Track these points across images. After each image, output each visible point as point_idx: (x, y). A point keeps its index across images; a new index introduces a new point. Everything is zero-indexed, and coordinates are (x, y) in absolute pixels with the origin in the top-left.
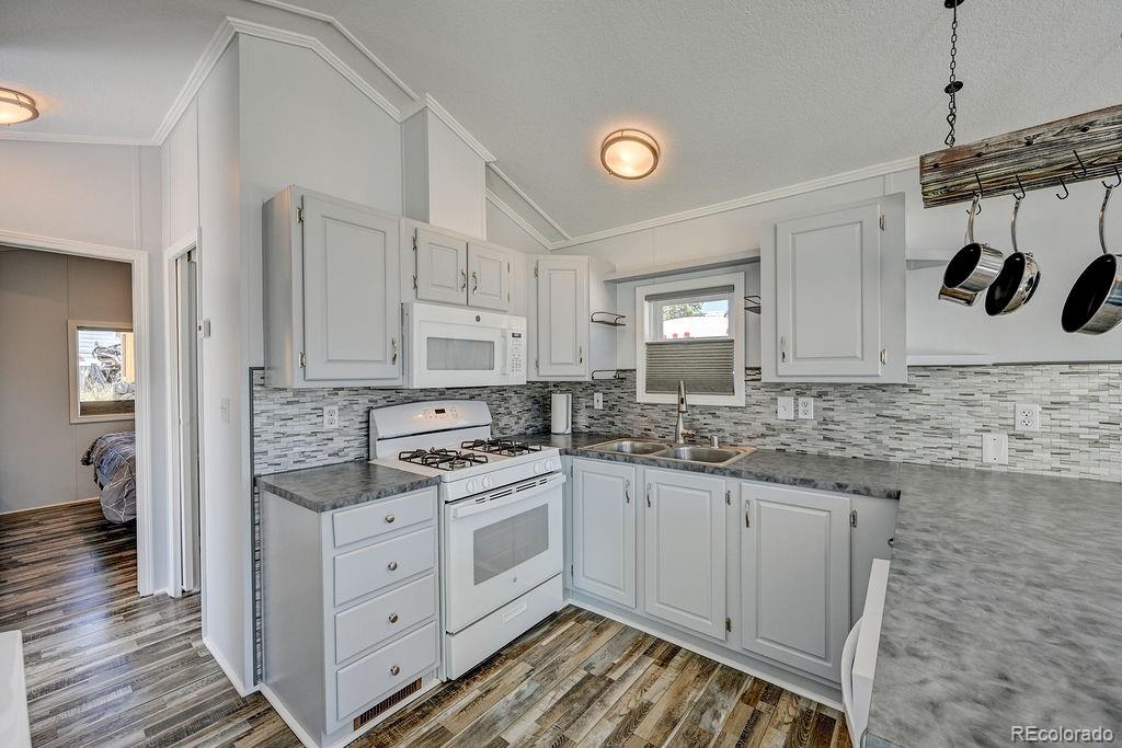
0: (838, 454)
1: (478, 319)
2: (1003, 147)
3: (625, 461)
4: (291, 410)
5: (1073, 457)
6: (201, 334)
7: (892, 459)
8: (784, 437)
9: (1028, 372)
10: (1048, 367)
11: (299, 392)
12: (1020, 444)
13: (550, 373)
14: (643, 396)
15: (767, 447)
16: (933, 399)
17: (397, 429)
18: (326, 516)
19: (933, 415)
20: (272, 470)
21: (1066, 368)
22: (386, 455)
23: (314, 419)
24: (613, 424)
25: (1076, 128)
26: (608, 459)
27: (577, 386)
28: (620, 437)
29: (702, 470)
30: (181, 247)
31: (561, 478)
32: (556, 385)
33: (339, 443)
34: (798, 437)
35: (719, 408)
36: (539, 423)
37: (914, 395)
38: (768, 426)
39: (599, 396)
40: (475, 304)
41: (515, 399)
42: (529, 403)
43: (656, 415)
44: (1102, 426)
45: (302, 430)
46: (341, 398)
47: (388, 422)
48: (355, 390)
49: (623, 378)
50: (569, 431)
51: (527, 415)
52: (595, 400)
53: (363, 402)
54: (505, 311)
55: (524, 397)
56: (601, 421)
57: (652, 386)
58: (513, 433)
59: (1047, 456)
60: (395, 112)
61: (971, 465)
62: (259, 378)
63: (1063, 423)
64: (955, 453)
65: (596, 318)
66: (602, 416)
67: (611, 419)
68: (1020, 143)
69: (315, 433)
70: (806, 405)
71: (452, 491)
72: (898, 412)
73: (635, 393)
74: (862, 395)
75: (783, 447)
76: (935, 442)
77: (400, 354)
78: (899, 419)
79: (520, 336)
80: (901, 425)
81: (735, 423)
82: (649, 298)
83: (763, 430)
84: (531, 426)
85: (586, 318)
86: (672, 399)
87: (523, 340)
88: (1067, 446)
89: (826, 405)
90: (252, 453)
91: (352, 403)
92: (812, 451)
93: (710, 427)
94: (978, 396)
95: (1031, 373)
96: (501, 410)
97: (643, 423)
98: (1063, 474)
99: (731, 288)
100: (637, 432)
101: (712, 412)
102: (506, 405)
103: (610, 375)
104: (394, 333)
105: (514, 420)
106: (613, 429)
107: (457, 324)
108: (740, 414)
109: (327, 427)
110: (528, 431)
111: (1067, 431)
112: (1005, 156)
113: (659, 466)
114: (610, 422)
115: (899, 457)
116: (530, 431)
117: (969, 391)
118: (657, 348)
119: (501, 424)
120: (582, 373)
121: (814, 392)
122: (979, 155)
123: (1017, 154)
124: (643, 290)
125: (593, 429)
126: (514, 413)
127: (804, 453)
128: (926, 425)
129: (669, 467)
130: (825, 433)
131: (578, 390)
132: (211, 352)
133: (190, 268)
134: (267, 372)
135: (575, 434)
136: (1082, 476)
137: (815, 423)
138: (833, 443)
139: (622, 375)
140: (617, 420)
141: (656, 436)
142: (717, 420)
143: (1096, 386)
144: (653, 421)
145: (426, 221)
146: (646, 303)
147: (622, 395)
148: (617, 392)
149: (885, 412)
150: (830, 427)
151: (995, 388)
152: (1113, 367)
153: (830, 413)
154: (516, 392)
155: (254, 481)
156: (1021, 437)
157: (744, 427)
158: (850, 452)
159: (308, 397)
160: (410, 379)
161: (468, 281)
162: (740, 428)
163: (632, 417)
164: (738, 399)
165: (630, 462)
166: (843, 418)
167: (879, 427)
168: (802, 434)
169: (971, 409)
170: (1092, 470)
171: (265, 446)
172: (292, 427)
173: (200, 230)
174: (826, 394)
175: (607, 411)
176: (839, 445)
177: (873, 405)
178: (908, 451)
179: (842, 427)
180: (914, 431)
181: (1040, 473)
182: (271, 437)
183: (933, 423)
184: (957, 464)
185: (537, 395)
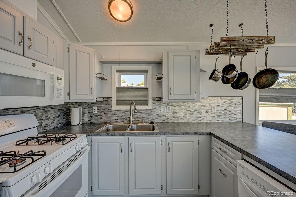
0: (177, 122)
1: (34, 65)
2: (238, 40)
3: (120, 135)
5: (221, 117)
7: (189, 122)
8: (163, 118)
9: (214, 98)
10: (217, 97)
12: (213, 115)
13: (75, 98)
14: (115, 107)
15: (158, 122)
16: (197, 105)
19: (197, 109)
21: (219, 98)
24: (102, 118)
25: (251, 39)
26: (112, 135)
27: (85, 104)
28: (106, 123)
29: (153, 134)
32: (72, 104)
34: (167, 118)
35: (143, 110)
36: (64, 121)
37: (193, 104)
38: (158, 115)
39: (95, 108)
40: (28, 56)
41: (52, 111)
42: (59, 113)
43: (120, 114)
44: (225, 110)
49: (106, 101)
50: (81, 123)
51: (58, 119)
52: (93, 110)
54: (51, 65)
55: (56, 110)
56: (96, 118)
57: (118, 103)
58: (51, 128)
59: (217, 118)
61: (204, 121)
63: (219, 110)
64: (201, 119)
65: (98, 76)
66: (97, 116)
67: (101, 117)
68: (241, 40)
70: (169, 108)
72: (191, 109)
73: (112, 106)
74: (182, 105)
75: (163, 121)
76: (198, 116)
78: (191, 111)
79: (61, 79)
80: (191, 112)
81: (148, 115)
82: (117, 71)
83: (157, 116)
84: (60, 123)
85: (94, 76)
86: (128, 108)
87: (63, 81)
88: (220, 115)
89: (174, 108)
92: (170, 121)
93: (140, 117)
94: (206, 104)
95: (214, 99)
96: (44, 117)
97: (115, 117)
98: (219, 121)
99: (146, 71)
100: (112, 121)
101: (141, 112)
102: (47, 115)
103: (101, 100)
105: (50, 122)
106: (102, 121)
108: (150, 112)
110: (58, 126)
111: (219, 112)
112: (239, 42)
113: (135, 135)
114: (100, 118)
116: (60, 126)
117: (204, 103)
118: (120, 90)
119: (43, 125)
120: (92, 99)
121: (171, 104)
122: (234, 40)
123: (241, 42)
124: (115, 68)
125: (92, 121)
126: (51, 118)
127: (168, 122)
128: (196, 112)
129: (139, 135)
130: (174, 116)
131: (85, 106)
135: (84, 124)
136: (222, 121)
137: (171, 113)
138: (175, 119)
139: (105, 99)
140: (103, 117)
141: (120, 121)
142: (143, 114)
143: (224, 102)
144: (119, 116)
146: (116, 73)
147: (105, 107)
148: (104, 106)
149: (188, 109)
150: (175, 114)
151: (209, 102)
152: (227, 98)
153: (175, 110)
154: (52, 108)
156: (213, 114)
157: (151, 116)
158: (180, 121)
161: (23, 41)
162: (150, 116)
163: (110, 115)
164: (149, 107)
165: (122, 135)
166: (178, 112)
167: (187, 113)
168: (168, 117)
169: (204, 107)
170: (224, 120)
174: (174, 105)
175: (99, 114)
176: (177, 119)
177: (185, 107)
178: (192, 119)
179: (178, 114)
180: (194, 114)
181: (215, 121)
183: (197, 111)
184: (201, 121)
185: (63, 108)
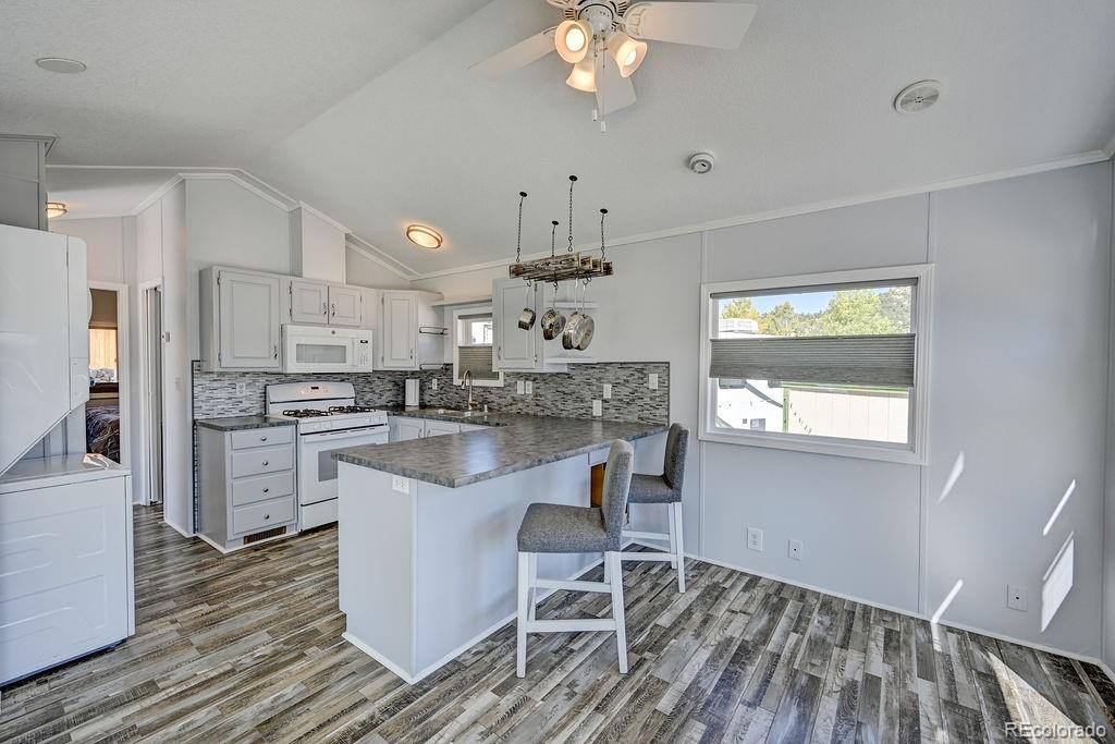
0: (542, 413)
1: (333, 332)
3: (420, 417)
4: (216, 385)
5: (622, 411)
6: (163, 340)
7: (561, 416)
8: (520, 405)
10: (615, 364)
11: (222, 374)
12: (605, 405)
13: (391, 365)
14: (457, 381)
15: (513, 411)
16: (576, 381)
17: (283, 397)
18: (227, 434)
19: (576, 390)
20: (204, 417)
21: (619, 365)
22: (275, 412)
23: (230, 390)
24: (442, 399)
26: (413, 417)
27: (423, 374)
29: (450, 420)
30: (151, 284)
31: (387, 428)
33: (246, 404)
34: (526, 404)
35: (492, 388)
36: (397, 399)
37: (569, 380)
38: (513, 399)
39: (435, 381)
40: (333, 324)
41: (378, 382)
42: (390, 385)
44: (630, 395)
45: (223, 395)
46: (247, 379)
47: (276, 393)
48: (257, 374)
49: (448, 368)
50: (417, 404)
51: (388, 393)
52: (433, 384)
53: (262, 381)
54: (358, 327)
55: (385, 381)
56: (436, 397)
57: (461, 374)
58: (376, 405)
59: (615, 411)
60: (284, 207)
61: (589, 417)
62: (197, 367)
63: (618, 394)
64: (584, 411)
65: (423, 330)
66: (437, 394)
67: (441, 396)
69: (230, 398)
70: (528, 386)
71: (302, 429)
72: (564, 389)
73: (453, 379)
74: (550, 380)
75: (520, 411)
76: (577, 405)
77: (280, 353)
78: (564, 393)
79: (367, 342)
80: (565, 396)
81: (499, 397)
82: (460, 317)
83: (511, 401)
84: (391, 401)
85: (415, 331)
87: (371, 344)
88: (620, 405)
89: (538, 385)
90: (193, 407)
91: (254, 381)
92: (531, 412)
93: (488, 400)
94: (592, 380)
95: (609, 368)
96: (366, 389)
97: (457, 398)
98: (619, 420)
100: (454, 404)
101: (490, 390)
102: (371, 386)
103: (439, 367)
104: (276, 341)
105: (376, 397)
106: (442, 403)
107: (320, 336)
108: (502, 391)
109: (238, 395)
110: (389, 404)
111: (619, 398)
113: (434, 419)
115: (564, 414)
117: (589, 377)
118: (465, 350)
119: (367, 398)
120: (413, 366)
121: (532, 378)
124: (457, 313)
125: (432, 402)
126: (377, 391)
127: (528, 414)
128: (574, 396)
129: (437, 419)
130: (537, 402)
131: (423, 376)
132: (170, 352)
133: (156, 295)
134: (202, 363)
135: (423, 406)
136: (625, 420)
137: (533, 396)
138: (540, 408)
140: (444, 397)
143: (628, 374)
144: (462, 397)
145: (300, 275)
146: (459, 321)
147: (446, 380)
148: (444, 378)
149: (559, 389)
150: (539, 398)
151: (598, 376)
153: (538, 390)
154: (378, 378)
155: (194, 422)
156: (605, 401)
157: (503, 399)
158: (546, 413)
159: (226, 377)
160: (286, 368)
161: (328, 310)
162: (501, 400)
163: (451, 394)
164: (501, 382)
165: (422, 418)
166: (543, 393)
167: (557, 398)
169: (589, 387)
170: (627, 417)
171: (200, 404)
172: (216, 394)
173: (163, 278)
174: (536, 379)
175: (439, 391)
176: (542, 408)
177: (554, 385)
178: (568, 411)
179: (543, 398)
180: (569, 399)
182: (204, 399)
184: (585, 417)
185: (397, 380)
